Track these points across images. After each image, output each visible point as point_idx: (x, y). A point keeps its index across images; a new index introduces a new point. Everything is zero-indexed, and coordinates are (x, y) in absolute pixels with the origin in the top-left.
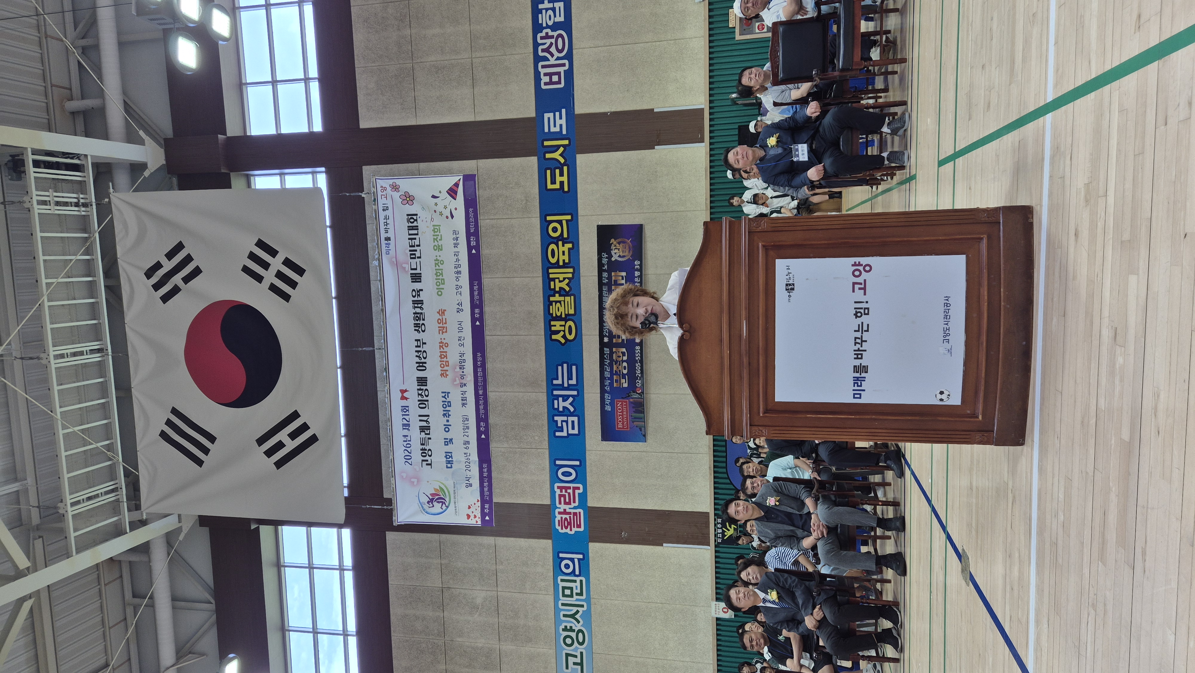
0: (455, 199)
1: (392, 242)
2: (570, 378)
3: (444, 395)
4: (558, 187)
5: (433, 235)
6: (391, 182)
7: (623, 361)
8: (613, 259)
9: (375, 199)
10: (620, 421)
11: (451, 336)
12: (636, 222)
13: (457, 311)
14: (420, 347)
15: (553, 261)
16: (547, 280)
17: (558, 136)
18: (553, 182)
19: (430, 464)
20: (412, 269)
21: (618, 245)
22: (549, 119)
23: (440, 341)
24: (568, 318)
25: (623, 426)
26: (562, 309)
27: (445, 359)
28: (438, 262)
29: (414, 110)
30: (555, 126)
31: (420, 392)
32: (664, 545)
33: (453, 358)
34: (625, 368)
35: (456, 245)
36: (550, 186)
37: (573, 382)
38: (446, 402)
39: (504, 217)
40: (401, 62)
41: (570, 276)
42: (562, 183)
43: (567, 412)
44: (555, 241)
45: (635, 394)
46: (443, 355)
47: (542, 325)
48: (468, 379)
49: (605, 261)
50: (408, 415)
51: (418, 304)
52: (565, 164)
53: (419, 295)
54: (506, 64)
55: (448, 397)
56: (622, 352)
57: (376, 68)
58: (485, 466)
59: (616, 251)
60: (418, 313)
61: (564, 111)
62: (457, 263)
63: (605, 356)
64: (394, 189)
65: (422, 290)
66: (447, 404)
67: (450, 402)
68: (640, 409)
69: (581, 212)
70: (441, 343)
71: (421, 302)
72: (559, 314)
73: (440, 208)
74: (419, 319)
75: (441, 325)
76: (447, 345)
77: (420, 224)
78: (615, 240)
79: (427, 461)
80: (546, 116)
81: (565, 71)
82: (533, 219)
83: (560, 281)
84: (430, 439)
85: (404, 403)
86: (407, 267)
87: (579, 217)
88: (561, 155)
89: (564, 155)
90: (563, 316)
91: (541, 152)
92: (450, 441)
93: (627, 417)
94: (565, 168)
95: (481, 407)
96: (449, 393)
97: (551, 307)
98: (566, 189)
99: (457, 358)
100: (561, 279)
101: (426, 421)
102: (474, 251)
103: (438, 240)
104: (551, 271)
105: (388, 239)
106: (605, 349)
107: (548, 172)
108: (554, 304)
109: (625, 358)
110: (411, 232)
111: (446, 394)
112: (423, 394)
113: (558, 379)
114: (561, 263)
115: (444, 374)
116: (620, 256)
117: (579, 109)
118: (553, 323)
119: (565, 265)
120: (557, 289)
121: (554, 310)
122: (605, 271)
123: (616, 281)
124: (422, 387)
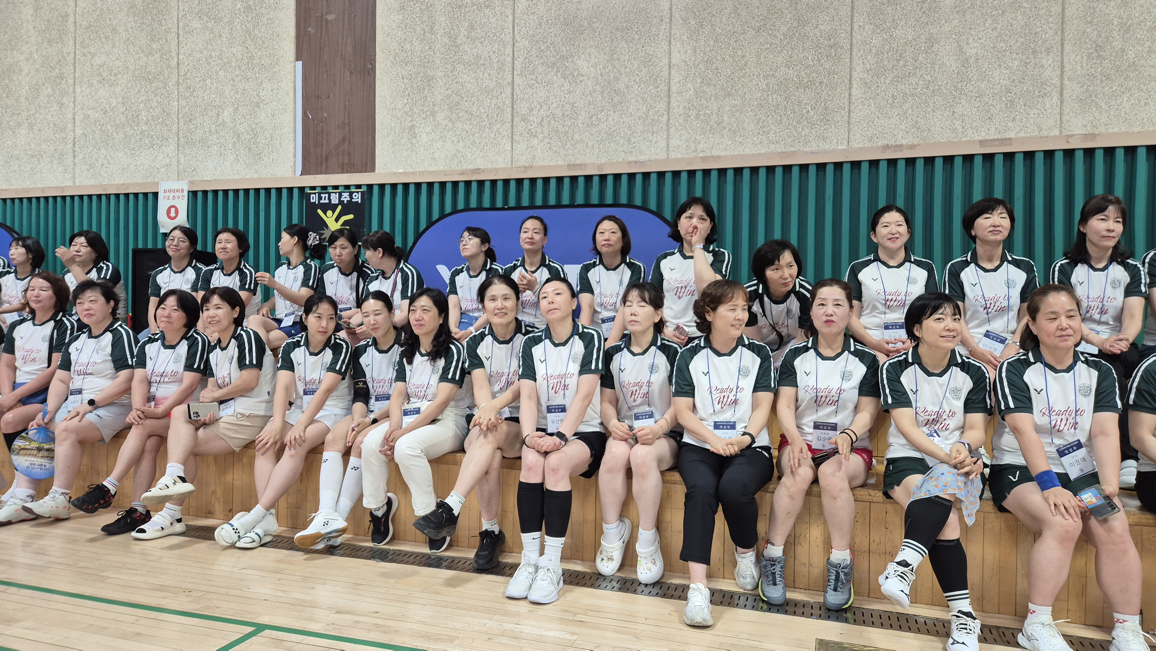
32: (300, 63)
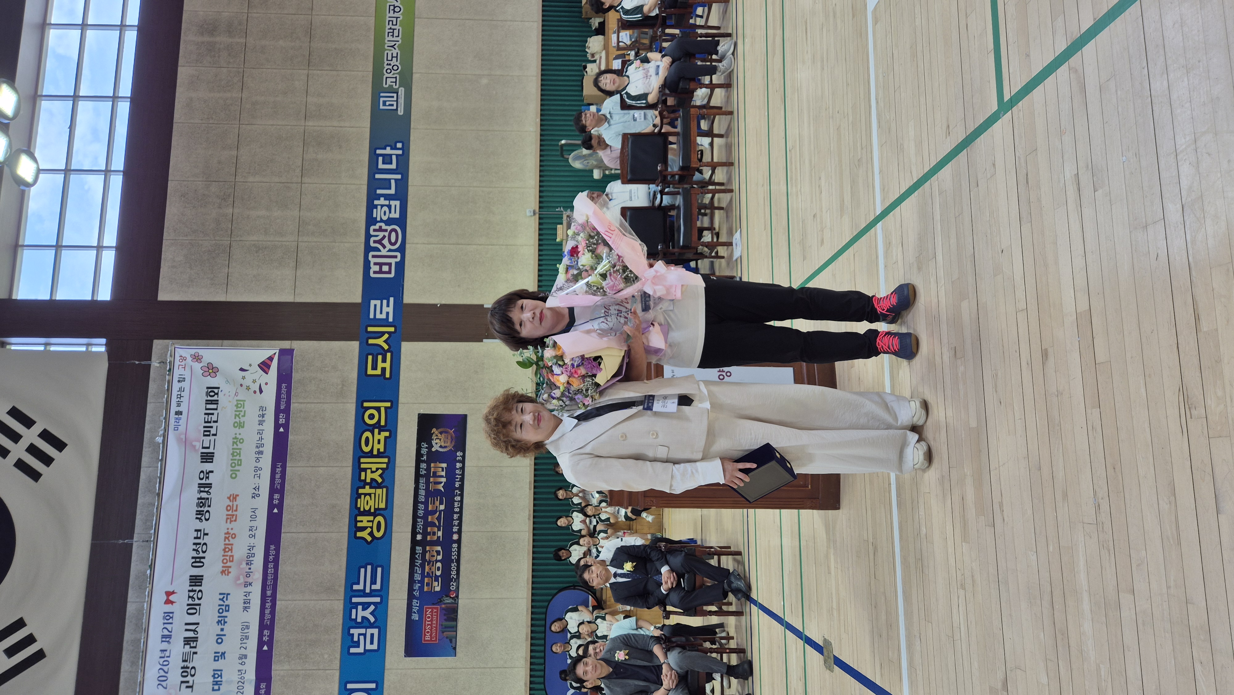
0: (267, 374)
1: (184, 417)
2: (373, 582)
3: (221, 597)
4: (379, 373)
5: (236, 411)
6: (193, 352)
7: (437, 561)
8: (433, 450)
9: (170, 370)
10: (428, 632)
11: (241, 526)
12: (460, 412)
13: (252, 497)
14: (199, 538)
15: (366, 449)
16: (358, 469)
17: (384, 323)
18: (374, 368)
19: (191, 687)
20: (203, 448)
21: (439, 435)
22: (375, 306)
23: (226, 531)
24: (378, 512)
25: (431, 638)
26: (371, 503)
27: (229, 553)
28: (237, 440)
29: (225, 286)
30: (381, 313)
31: (191, 594)
33: (240, 551)
34: (438, 570)
35: (261, 423)
36: (370, 372)
37: (377, 586)
38: (223, 605)
39: (315, 401)
40: (217, 238)
41: (384, 466)
42: (384, 370)
43: (366, 623)
44: (371, 428)
45: (446, 598)
46: (228, 549)
47: (347, 520)
48: (255, 577)
49: (424, 451)
50: (171, 623)
51: (204, 487)
52: (388, 351)
53: (208, 478)
54: (334, 250)
55: (227, 599)
56: (436, 551)
57: (187, 241)
58: (263, 685)
59: (438, 441)
60: (204, 499)
61: (392, 299)
62: (259, 442)
63: (417, 556)
64: (195, 360)
65: (212, 472)
66: (224, 609)
67: (228, 606)
68: (452, 616)
69: (402, 399)
70: (228, 533)
71: (209, 486)
72: (367, 508)
73: (248, 382)
74: (204, 505)
75: (230, 513)
76: (234, 536)
77: (221, 398)
78: (437, 429)
79: (188, 682)
80: (373, 302)
81: (396, 263)
82: (348, 404)
83: (372, 472)
84: (195, 653)
85: (169, 608)
86: (198, 445)
87: (399, 405)
88: (385, 341)
89: (388, 341)
90: (372, 510)
91: (363, 337)
92: (221, 656)
93: (436, 627)
94: (389, 355)
95: (267, 611)
96: (228, 594)
97: (359, 500)
98: (388, 375)
99: (244, 551)
100: (374, 469)
101: (194, 631)
102: (282, 430)
103: (240, 416)
104: (362, 460)
105: (179, 413)
106: (417, 548)
107: (370, 357)
108: (363, 496)
109: (440, 558)
110: (209, 406)
111: (225, 596)
112: (195, 596)
113: (358, 583)
114: (375, 452)
115: (225, 571)
116: (441, 447)
117: (409, 298)
118: (359, 518)
119: (380, 455)
120: (368, 480)
121: (362, 504)
122: (423, 461)
123: (435, 473)
124: (194, 588)
